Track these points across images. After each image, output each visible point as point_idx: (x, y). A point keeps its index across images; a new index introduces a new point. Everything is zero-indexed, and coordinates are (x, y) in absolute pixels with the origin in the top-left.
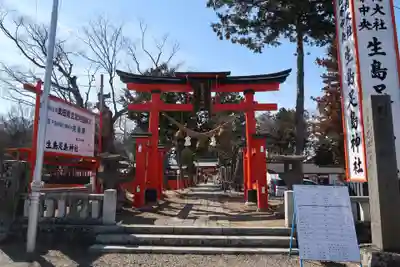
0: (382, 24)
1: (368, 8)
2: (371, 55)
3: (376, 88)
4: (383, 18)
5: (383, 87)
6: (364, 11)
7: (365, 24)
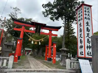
0: (89, 19)
1: (87, 14)
6: (86, 15)
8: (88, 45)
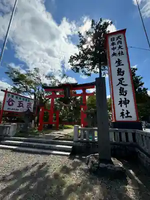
2: (117, 66)
3: (119, 80)
4: (122, 50)
5: (123, 79)
7: (114, 54)
8: (121, 99)
